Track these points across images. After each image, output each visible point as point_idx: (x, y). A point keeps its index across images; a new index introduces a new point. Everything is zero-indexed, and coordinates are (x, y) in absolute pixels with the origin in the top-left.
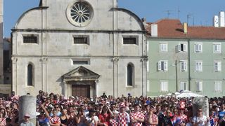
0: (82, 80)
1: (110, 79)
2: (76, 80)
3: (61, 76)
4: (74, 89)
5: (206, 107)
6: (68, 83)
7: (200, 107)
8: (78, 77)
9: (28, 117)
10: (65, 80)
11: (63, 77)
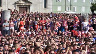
0: (24, 4)
1: (36, 5)
2: (21, 4)
3: (14, 2)
4: (21, 8)
5: (87, 17)
6: (18, 6)
7: (85, 18)
8: (22, 3)
9: (7, 20)
10: (16, 5)
11: (15, 3)
